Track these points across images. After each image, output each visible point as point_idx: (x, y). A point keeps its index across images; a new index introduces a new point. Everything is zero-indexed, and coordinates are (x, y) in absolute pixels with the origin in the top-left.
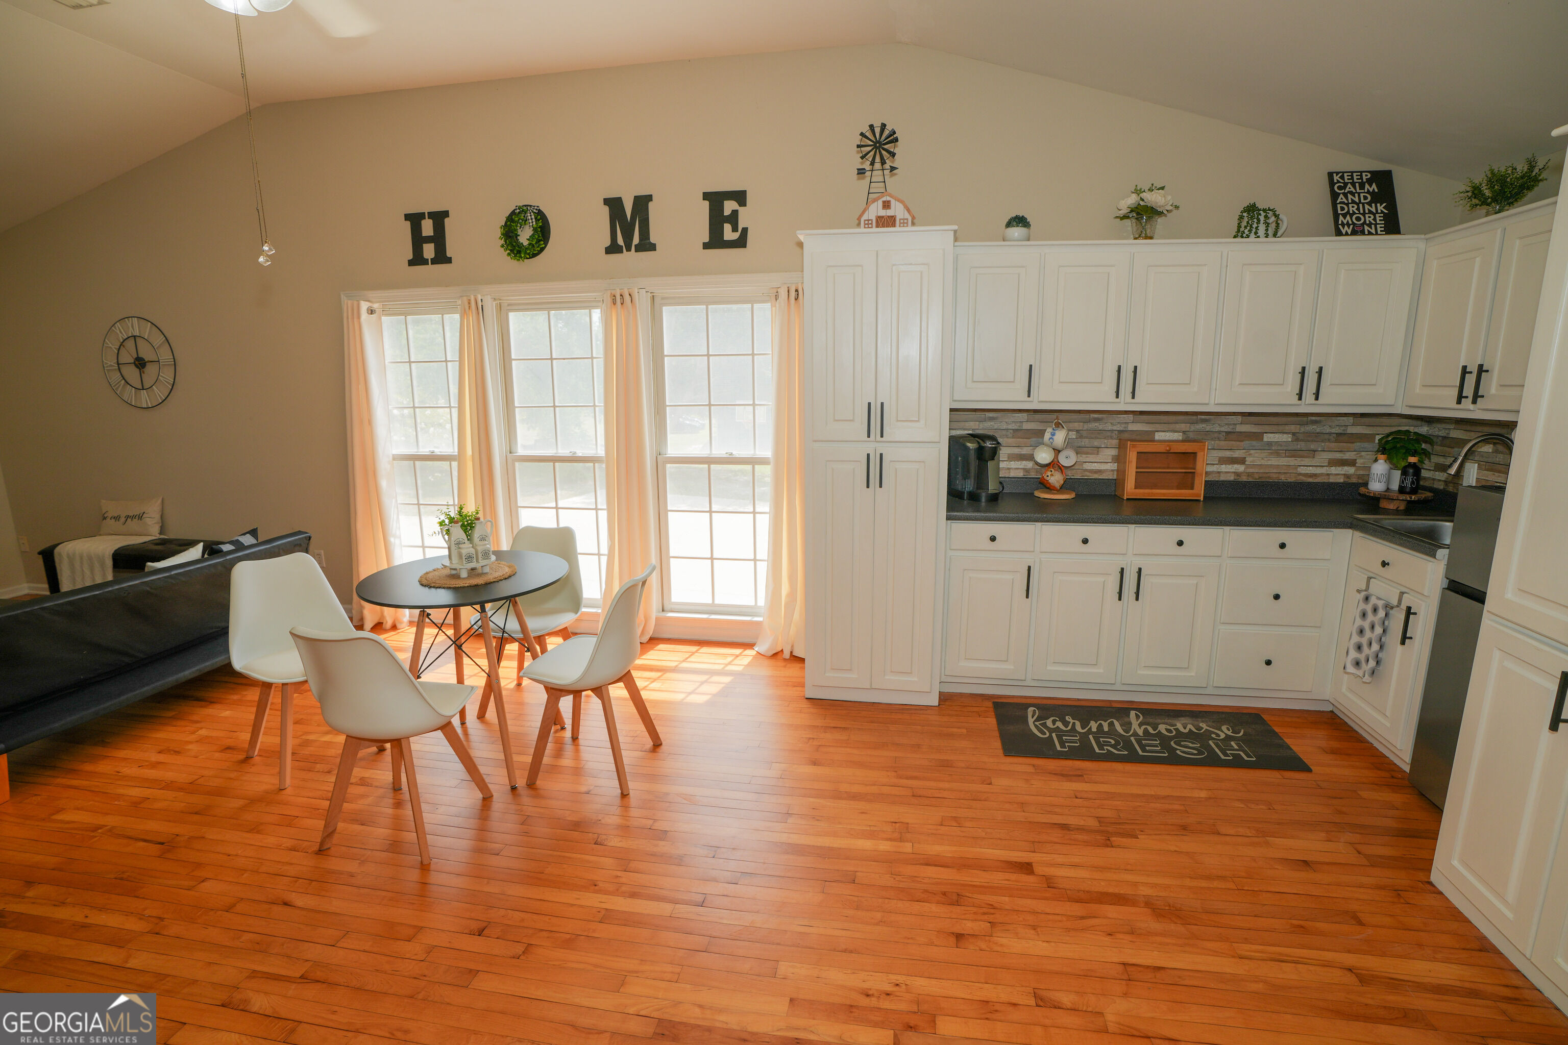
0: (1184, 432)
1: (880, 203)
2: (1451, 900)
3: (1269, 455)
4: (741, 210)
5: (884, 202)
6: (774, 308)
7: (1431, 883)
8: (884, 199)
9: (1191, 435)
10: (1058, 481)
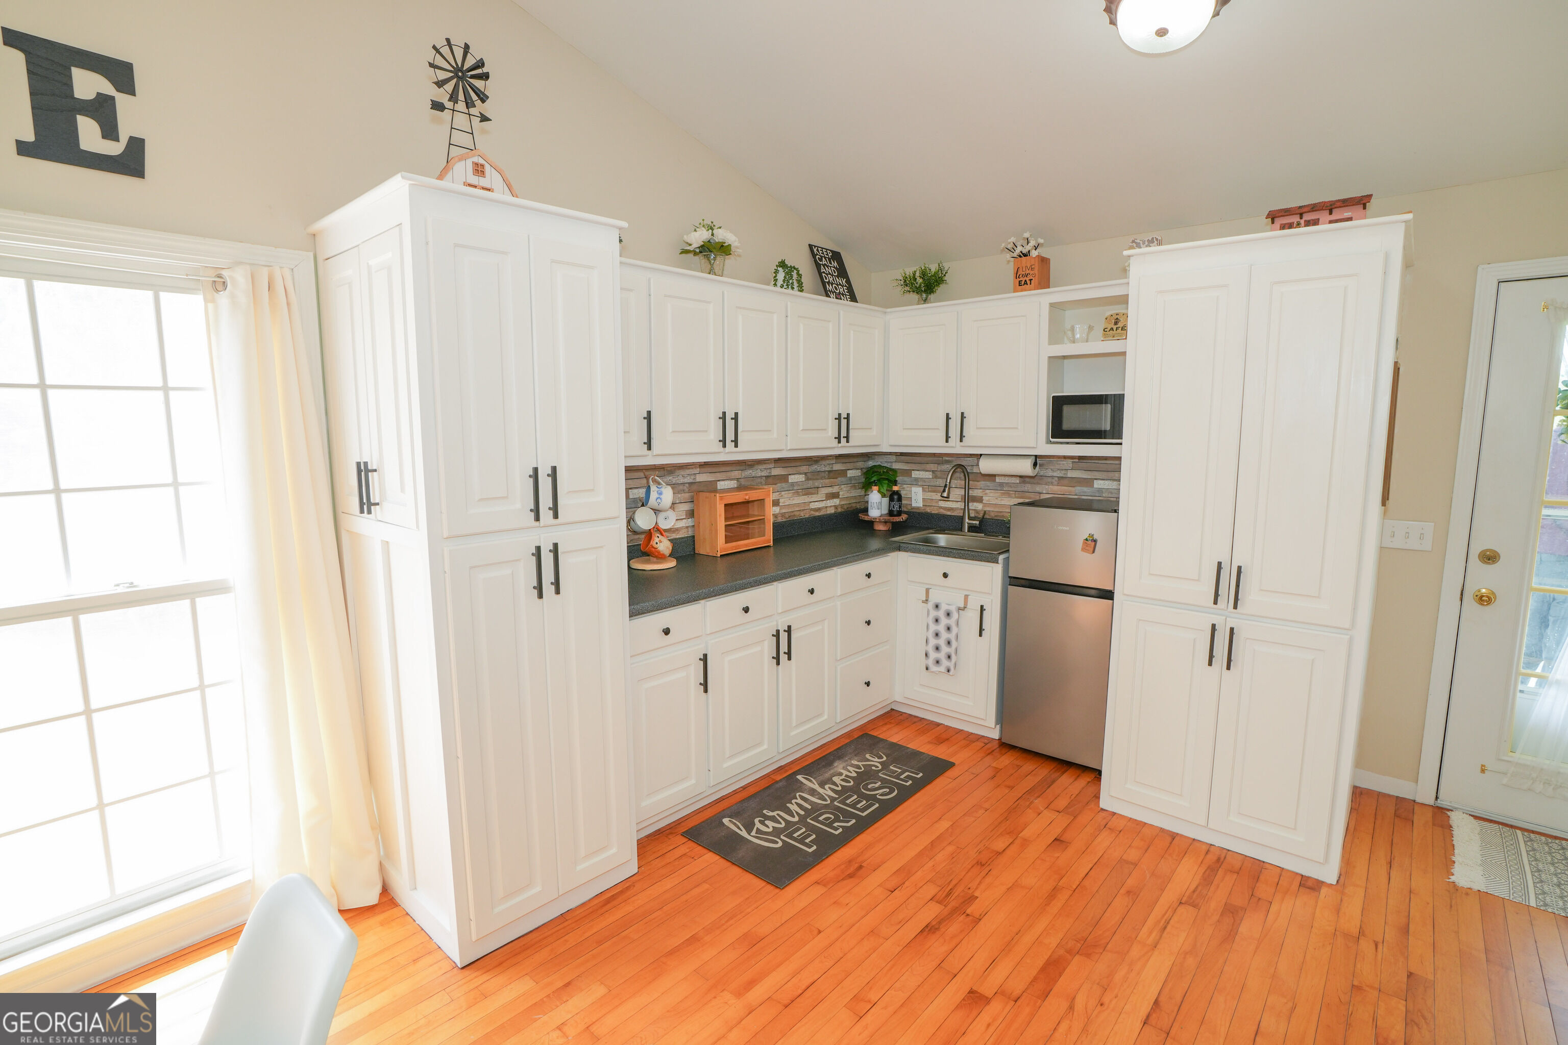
0: (738, 479)
1: (469, 163)
2: (1126, 815)
3: (793, 495)
4: (121, 99)
5: (476, 164)
6: (210, 306)
7: (1102, 809)
8: (476, 159)
9: (743, 482)
10: (667, 548)
